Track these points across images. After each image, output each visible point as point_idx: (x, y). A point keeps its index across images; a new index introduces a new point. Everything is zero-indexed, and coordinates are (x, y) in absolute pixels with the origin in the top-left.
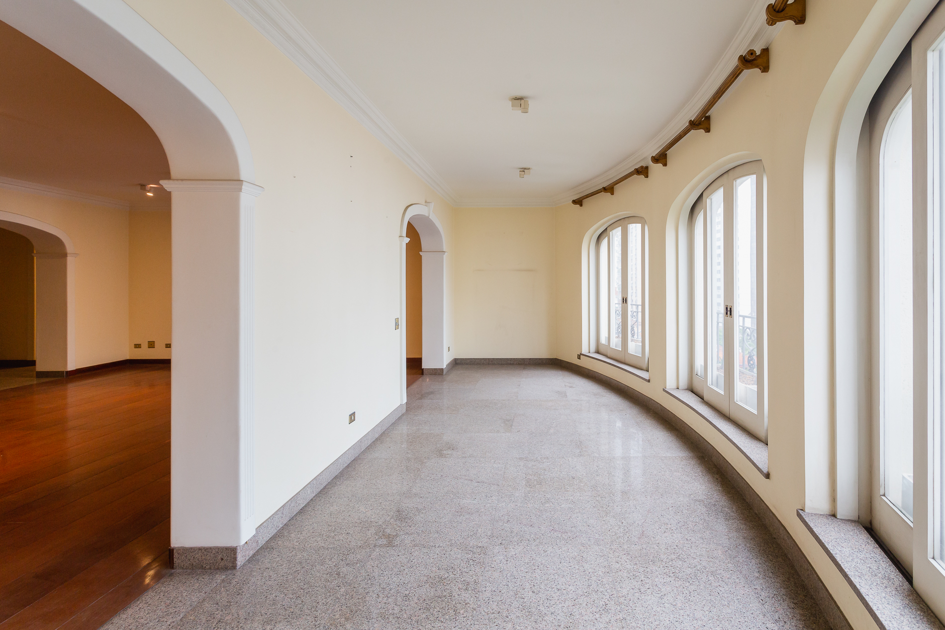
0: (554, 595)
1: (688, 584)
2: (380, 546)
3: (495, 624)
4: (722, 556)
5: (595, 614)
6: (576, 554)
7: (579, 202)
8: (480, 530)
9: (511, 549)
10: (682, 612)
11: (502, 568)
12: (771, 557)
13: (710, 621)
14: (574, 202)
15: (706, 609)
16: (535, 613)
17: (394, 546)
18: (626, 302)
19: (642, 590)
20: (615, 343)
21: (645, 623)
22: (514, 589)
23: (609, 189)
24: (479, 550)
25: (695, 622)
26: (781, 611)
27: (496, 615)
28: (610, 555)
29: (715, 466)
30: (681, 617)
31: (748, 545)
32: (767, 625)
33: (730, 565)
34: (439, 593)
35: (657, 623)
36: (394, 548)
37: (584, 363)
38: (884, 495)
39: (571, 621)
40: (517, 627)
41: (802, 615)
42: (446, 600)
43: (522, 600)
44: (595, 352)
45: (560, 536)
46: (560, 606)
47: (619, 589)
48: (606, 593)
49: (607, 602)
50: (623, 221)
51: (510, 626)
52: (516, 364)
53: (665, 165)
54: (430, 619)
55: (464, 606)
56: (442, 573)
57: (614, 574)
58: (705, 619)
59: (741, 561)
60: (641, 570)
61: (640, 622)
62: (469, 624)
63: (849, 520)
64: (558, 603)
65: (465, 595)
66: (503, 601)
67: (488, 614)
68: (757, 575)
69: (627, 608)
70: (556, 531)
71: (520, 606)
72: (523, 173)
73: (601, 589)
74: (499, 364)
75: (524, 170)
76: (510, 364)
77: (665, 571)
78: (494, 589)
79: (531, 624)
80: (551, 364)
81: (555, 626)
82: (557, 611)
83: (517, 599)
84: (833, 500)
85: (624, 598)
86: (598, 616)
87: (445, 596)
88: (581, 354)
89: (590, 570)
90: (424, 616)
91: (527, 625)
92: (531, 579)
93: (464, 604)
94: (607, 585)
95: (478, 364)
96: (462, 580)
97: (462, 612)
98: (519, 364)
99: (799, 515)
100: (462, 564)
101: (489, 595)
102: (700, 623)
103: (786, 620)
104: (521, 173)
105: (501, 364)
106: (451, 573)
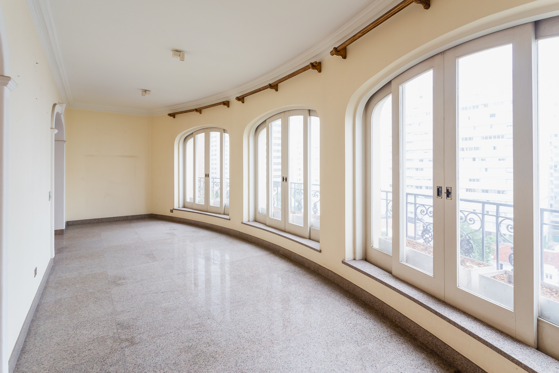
0: (258, 330)
1: (309, 305)
2: (126, 347)
3: (241, 353)
4: (313, 290)
5: (283, 330)
6: (253, 309)
7: (173, 115)
8: (189, 316)
9: (217, 319)
10: (315, 315)
11: (220, 329)
12: (329, 285)
13: (327, 314)
14: (170, 115)
15: (322, 310)
16: (256, 341)
17: (137, 343)
18: (208, 176)
19: (294, 313)
20: (200, 200)
21: (305, 325)
22: (236, 335)
23: (199, 110)
24: (199, 326)
25: (322, 316)
26: (346, 302)
27: (238, 350)
28: (269, 305)
29: (283, 255)
30: (316, 317)
31: (319, 283)
32: (346, 308)
33: (318, 292)
34: (195, 354)
35: (309, 323)
36: (139, 344)
37: (175, 214)
38: (372, 247)
39: (275, 337)
40: (253, 350)
41: (353, 300)
42: (202, 355)
43: (244, 338)
44: (183, 207)
45: (237, 304)
46: (265, 333)
47: (284, 316)
48: (280, 320)
49: (284, 323)
50: (207, 130)
51: (249, 351)
52: (121, 220)
53: (243, 102)
54: (202, 367)
55: (216, 353)
56: (187, 344)
57: (277, 311)
58: (325, 314)
59: (321, 289)
60: (287, 306)
61: (303, 325)
62: (227, 359)
63: (360, 260)
64: (263, 332)
65: (212, 348)
66: (235, 342)
67: (233, 351)
68: (330, 292)
69: (294, 322)
70: (233, 303)
71: (246, 341)
72: (145, 93)
73: (277, 319)
74: (107, 222)
75: (146, 91)
76: (117, 221)
77: (297, 303)
78: (225, 340)
79: (258, 346)
80: (148, 218)
81: (270, 342)
82: (265, 336)
83: (241, 339)
84: (354, 253)
85: (289, 319)
86: (284, 330)
87: (200, 354)
88: (174, 209)
89: (265, 314)
90: (197, 367)
91: (257, 347)
92: (240, 328)
93: (215, 352)
94: (278, 317)
95: (89, 223)
96: (202, 342)
97: (217, 356)
98: (124, 220)
99: (343, 262)
100: (195, 336)
101: (225, 343)
102: (324, 316)
103: (350, 304)
104: (143, 92)
105: (109, 222)
106: (192, 342)
